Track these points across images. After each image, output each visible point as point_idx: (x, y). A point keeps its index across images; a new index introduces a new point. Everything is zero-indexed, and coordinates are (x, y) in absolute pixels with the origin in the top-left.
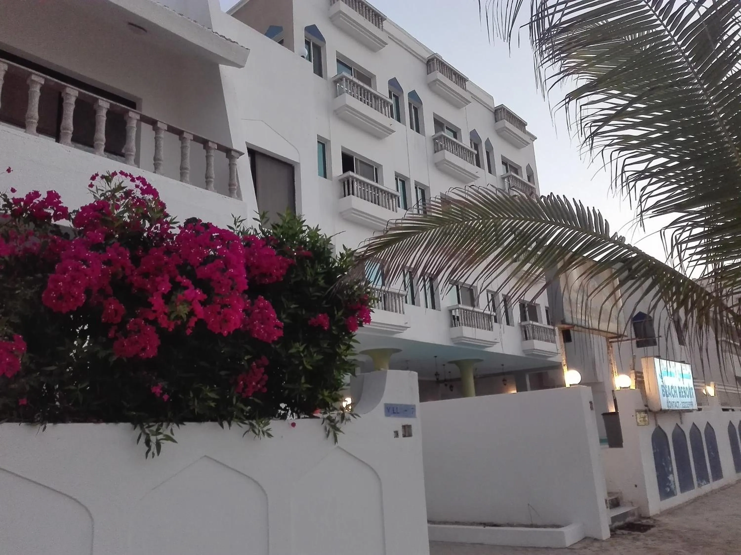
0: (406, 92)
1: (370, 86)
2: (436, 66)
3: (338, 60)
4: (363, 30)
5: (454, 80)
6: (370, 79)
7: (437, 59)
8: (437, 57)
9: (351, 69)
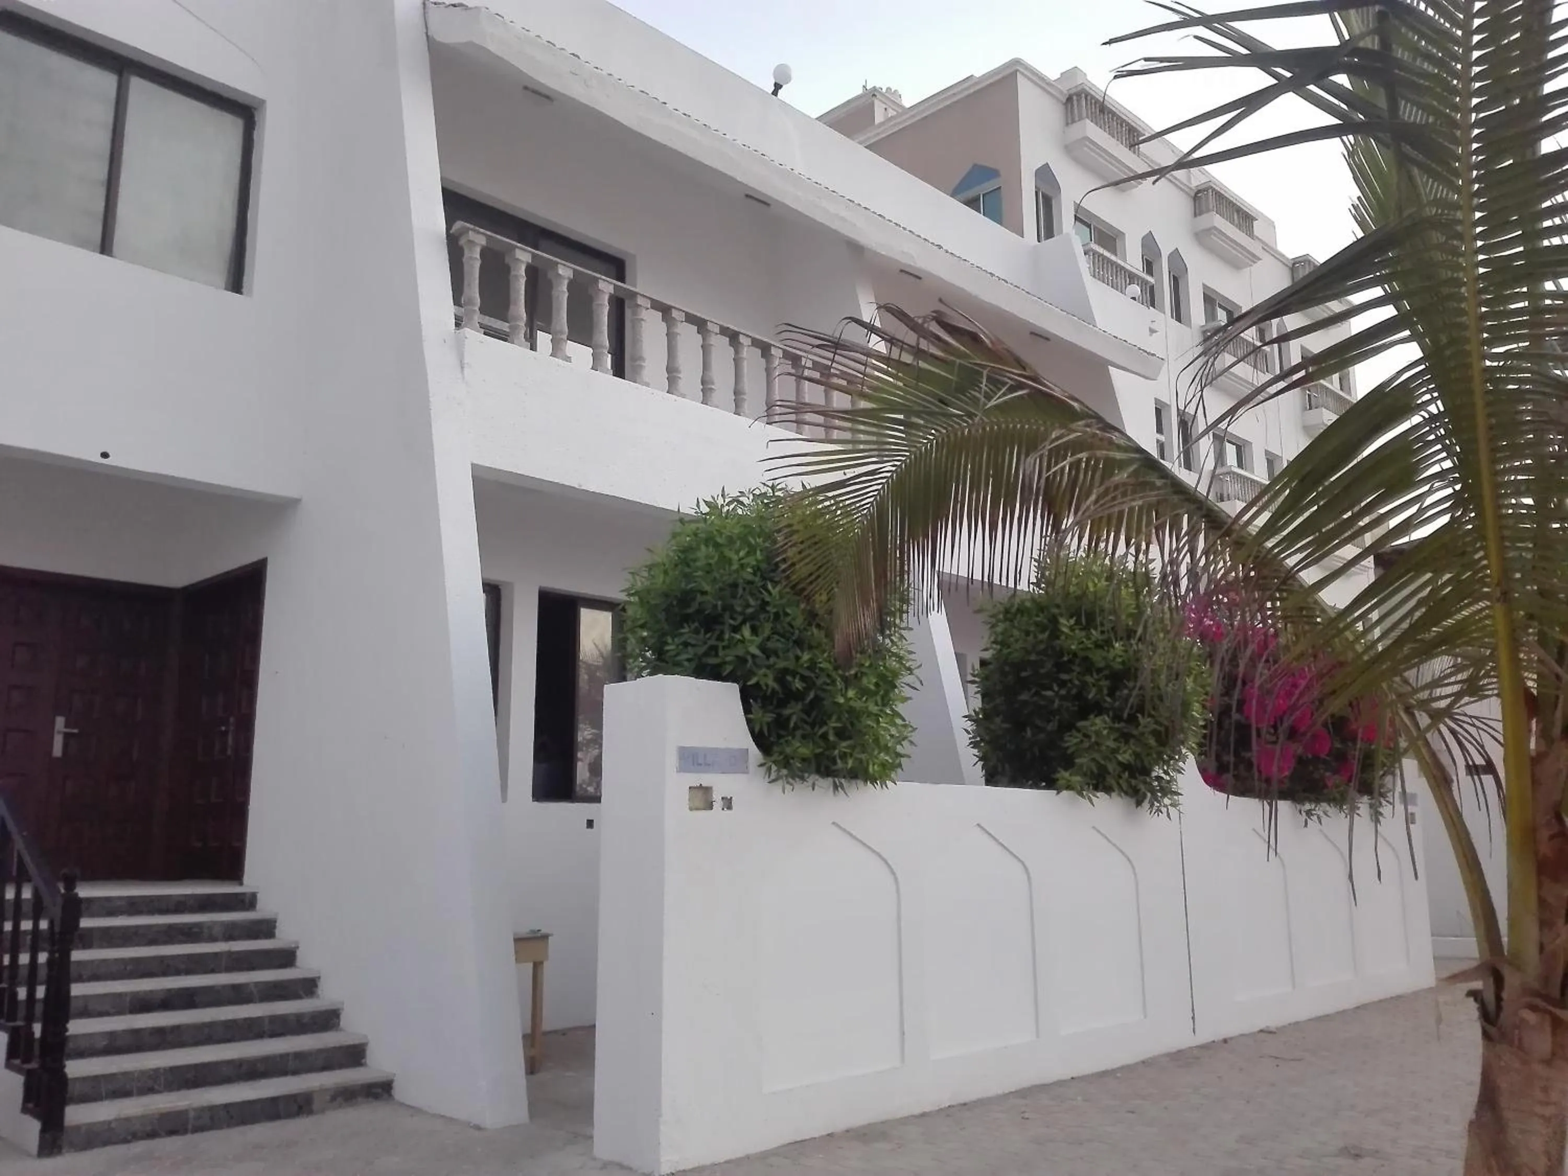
0: (1165, 253)
1: (1114, 252)
2: (1212, 202)
3: (1076, 218)
4: (1114, 162)
5: (1236, 222)
6: (1115, 240)
7: (1214, 190)
8: (1214, 186)
9: (1089, 226)
